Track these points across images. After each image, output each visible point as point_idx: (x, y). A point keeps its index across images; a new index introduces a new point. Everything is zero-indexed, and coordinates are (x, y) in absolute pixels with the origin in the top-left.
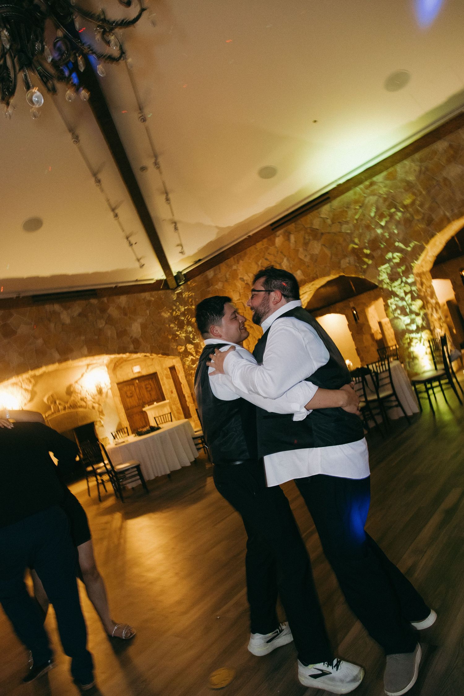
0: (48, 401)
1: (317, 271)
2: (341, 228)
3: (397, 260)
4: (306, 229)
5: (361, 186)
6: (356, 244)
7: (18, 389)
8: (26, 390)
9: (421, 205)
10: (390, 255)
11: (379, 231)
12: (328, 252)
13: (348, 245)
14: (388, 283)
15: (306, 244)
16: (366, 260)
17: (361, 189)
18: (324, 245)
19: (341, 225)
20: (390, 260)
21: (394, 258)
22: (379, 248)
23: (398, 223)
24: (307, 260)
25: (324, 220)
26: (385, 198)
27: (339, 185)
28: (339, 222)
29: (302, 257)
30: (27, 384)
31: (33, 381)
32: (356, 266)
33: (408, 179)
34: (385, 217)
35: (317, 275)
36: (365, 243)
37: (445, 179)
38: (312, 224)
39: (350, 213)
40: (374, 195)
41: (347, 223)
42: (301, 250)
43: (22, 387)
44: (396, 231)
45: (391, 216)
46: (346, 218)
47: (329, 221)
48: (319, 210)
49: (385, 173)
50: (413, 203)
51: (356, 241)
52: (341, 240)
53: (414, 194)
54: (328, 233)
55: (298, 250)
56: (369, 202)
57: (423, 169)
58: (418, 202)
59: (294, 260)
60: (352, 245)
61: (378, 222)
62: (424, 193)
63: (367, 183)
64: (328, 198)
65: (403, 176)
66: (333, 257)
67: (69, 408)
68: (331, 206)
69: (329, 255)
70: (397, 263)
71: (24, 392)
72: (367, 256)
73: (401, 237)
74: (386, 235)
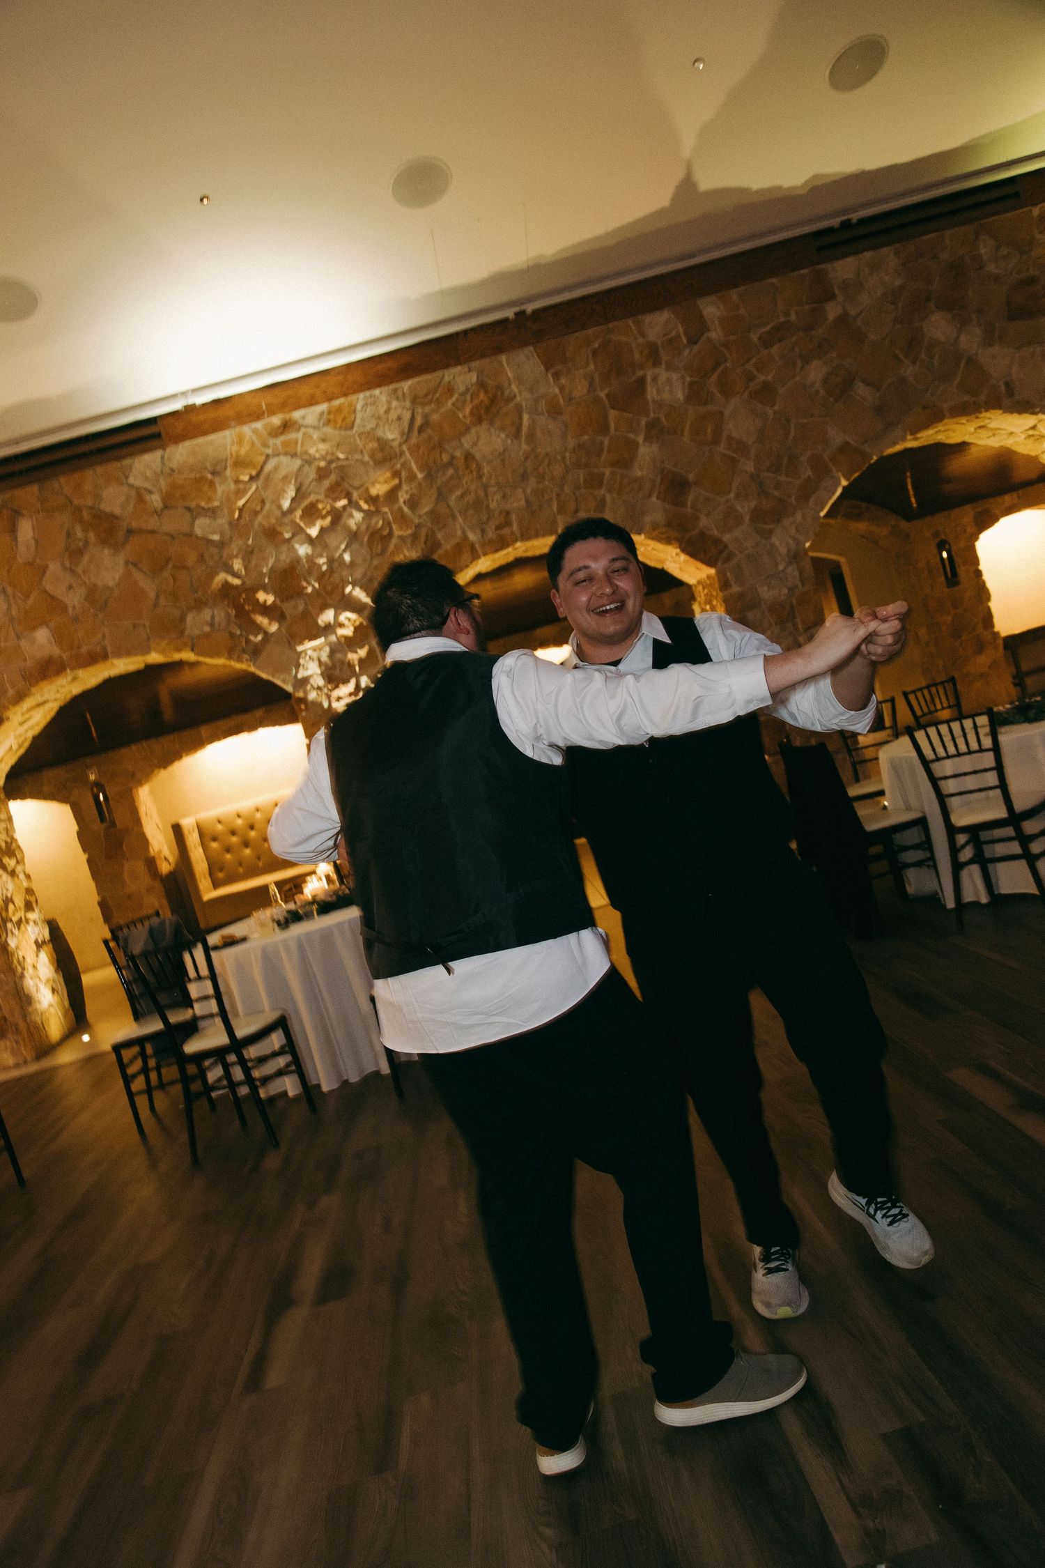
1: (104, 637)
2: (192, 524)
3: (348, 631)
4: (79, 510)
5: (259, 425)
6: (236, 575)
9: (413, 503)
10: (328, 616)
11: (303, 550)
12: (148, 585)
13: (212, 575)
14: (319, 688)
15: (74, 553)
16: (262, 620)
17: (255, 431)
18: (135, 565)
19: (194, 519)
20: (329, 629)
21: (341, 625)
22: (300, 592)
23: (353, 537)
24: (74, 600)
25: (140, 496)
26: (319, 469)
27: (190, 409)
28: (189, 509)
29: (58, 591)
32: (232, 635)
33: (379, 433)
34: (323, 517)
35: (105, 648)
36: (262, 575)
37: (468, 457)
38: (97, 497)
39: (223, 488)
40: (294, 455)
41: (212, 513)
42: (54, 568)
44: (347, 557)
45: (337, 516)
46: (210, 499)
47: (155, 500)
48: (127, 462)
49: (323, 407)
50: (392, 495)
51: (237, 565)
52: (191, 559)
53: (396, 474)
54: (153, 532)
55: (44, 569)
56: (276, 468)
57: (419, 421)
58: (403, 496)
59: (27, 596)
60: (222, 577)
61: (301, 529)
62: (420, 476)
63: (276, 420)
64: (158, 436)
65: (370, 426)
66: (162, 602)
68: (162, 458)
69: (152, 595)
70: (346, 638)
72: (266, 610)
73: (359, 573)
74: (322, 561)
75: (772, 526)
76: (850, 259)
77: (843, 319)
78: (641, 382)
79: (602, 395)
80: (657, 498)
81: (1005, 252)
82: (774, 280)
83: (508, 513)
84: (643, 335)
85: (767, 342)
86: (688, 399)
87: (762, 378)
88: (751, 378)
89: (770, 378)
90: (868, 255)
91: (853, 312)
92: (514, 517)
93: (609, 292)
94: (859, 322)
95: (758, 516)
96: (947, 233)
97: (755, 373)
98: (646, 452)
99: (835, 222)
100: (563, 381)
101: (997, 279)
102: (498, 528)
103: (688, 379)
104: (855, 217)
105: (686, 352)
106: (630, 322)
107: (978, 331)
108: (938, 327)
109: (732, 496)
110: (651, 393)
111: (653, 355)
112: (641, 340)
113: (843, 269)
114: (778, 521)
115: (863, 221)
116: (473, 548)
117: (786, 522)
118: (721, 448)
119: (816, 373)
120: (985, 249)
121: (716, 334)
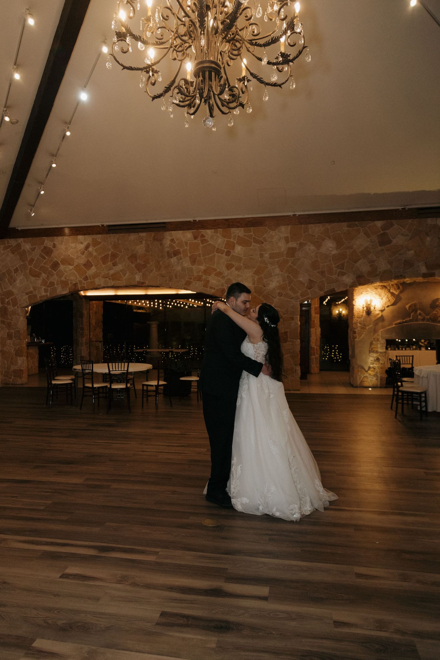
0: (409, 309)
7: (386, 292)
8: (392, 294)
30: (395, 289)
31: (401, 287)
43: (390, 290)
67: (428, 320)
71: (390, 295)
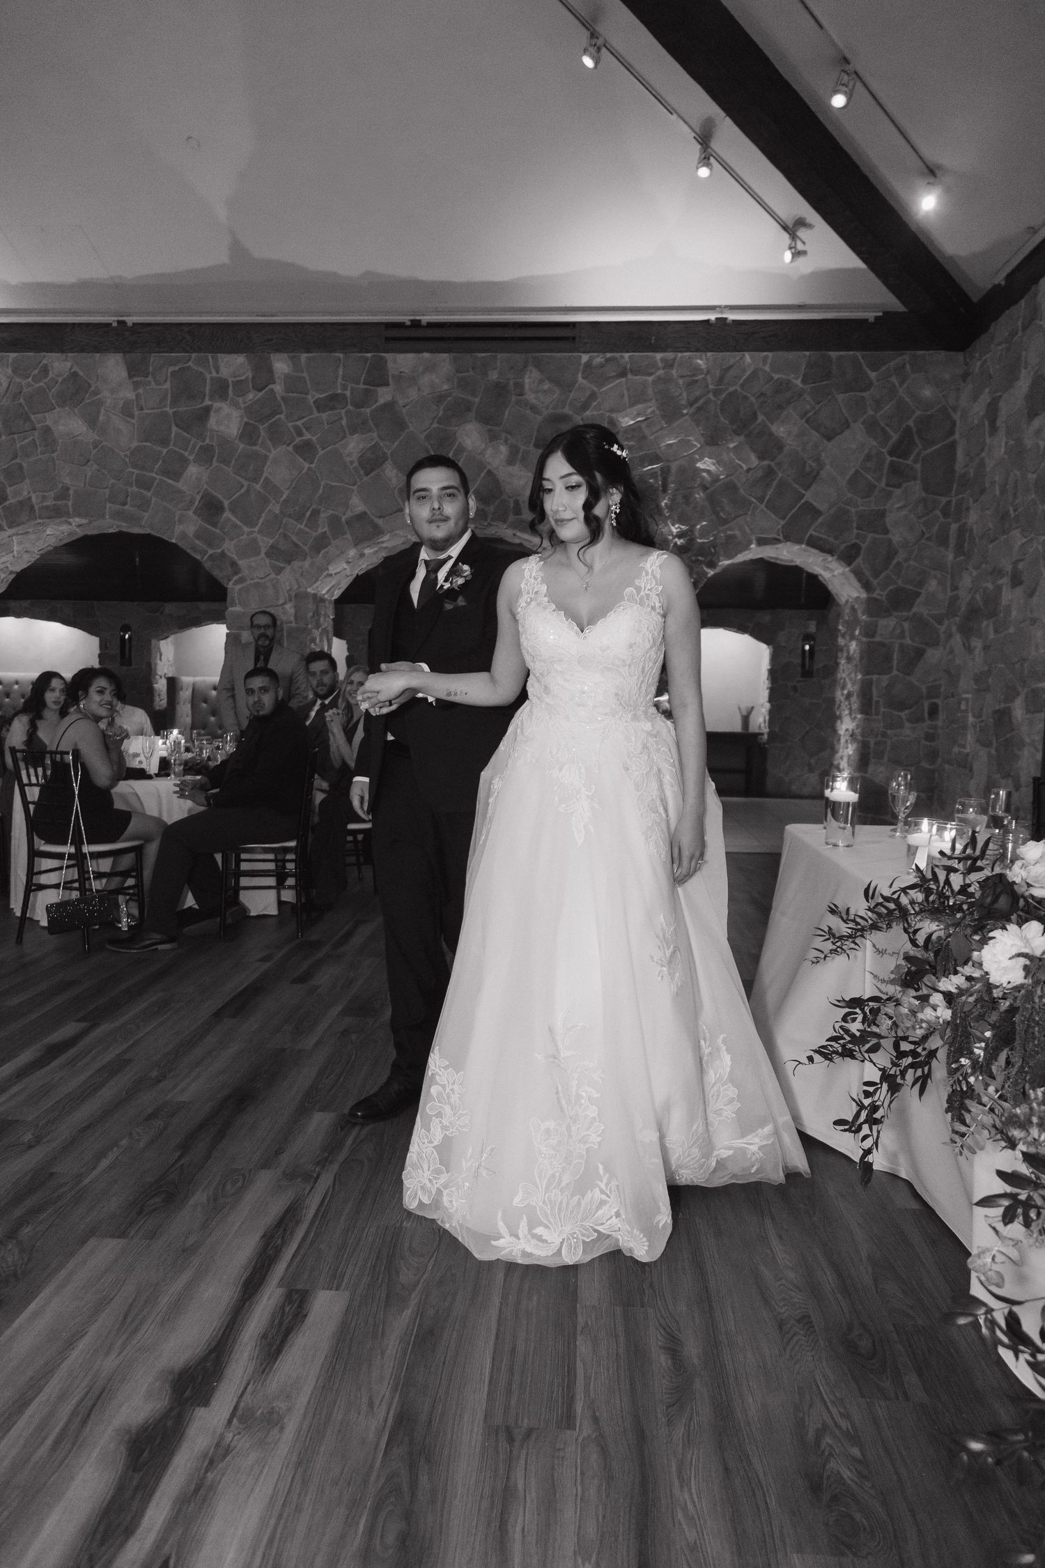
75: (282, 565)
76: (410, 356)
77: (390, 406)
78: (207, 410)
79: (170, 411)
80: (194, 513)
81: (546, 387)
82: (341, 355)
83: (68, 489)
84: (217, 372)
85: (321, 406)
86: (242, 437)
87: (307, 436)
88: (300, 434)
89: (314, 439)
90: (426, 355)
91: (401, 402)
92: (71, 492)
93: (200, 325)
94: (404, 410)
95: (273, 552)
96: (499, 356)
97: (304, 430)
98: (193, 470)
99: (406, 319)
100: (141, 391)
101: (533, 409)
102: (56, 498)
103: (245, 419)
104: (425, 319)
105: (251, 396)
106: (210, 355)
107: (504, 449)
108: (470, 437)
109: (256, 529)
110: (212, 422)
111: (221, 389)
112: (214, 374)
113: (401, 362)
114: (289, 562)
115: (431, 325)
116: (32, 508)
117: (296, 564)
118: (258, 487)
119: (354, 446)
120: (530, 379)
121: (278, 388)
